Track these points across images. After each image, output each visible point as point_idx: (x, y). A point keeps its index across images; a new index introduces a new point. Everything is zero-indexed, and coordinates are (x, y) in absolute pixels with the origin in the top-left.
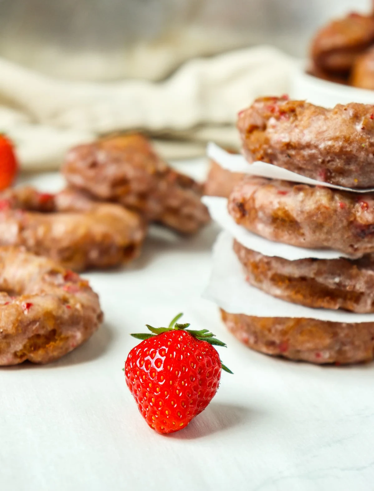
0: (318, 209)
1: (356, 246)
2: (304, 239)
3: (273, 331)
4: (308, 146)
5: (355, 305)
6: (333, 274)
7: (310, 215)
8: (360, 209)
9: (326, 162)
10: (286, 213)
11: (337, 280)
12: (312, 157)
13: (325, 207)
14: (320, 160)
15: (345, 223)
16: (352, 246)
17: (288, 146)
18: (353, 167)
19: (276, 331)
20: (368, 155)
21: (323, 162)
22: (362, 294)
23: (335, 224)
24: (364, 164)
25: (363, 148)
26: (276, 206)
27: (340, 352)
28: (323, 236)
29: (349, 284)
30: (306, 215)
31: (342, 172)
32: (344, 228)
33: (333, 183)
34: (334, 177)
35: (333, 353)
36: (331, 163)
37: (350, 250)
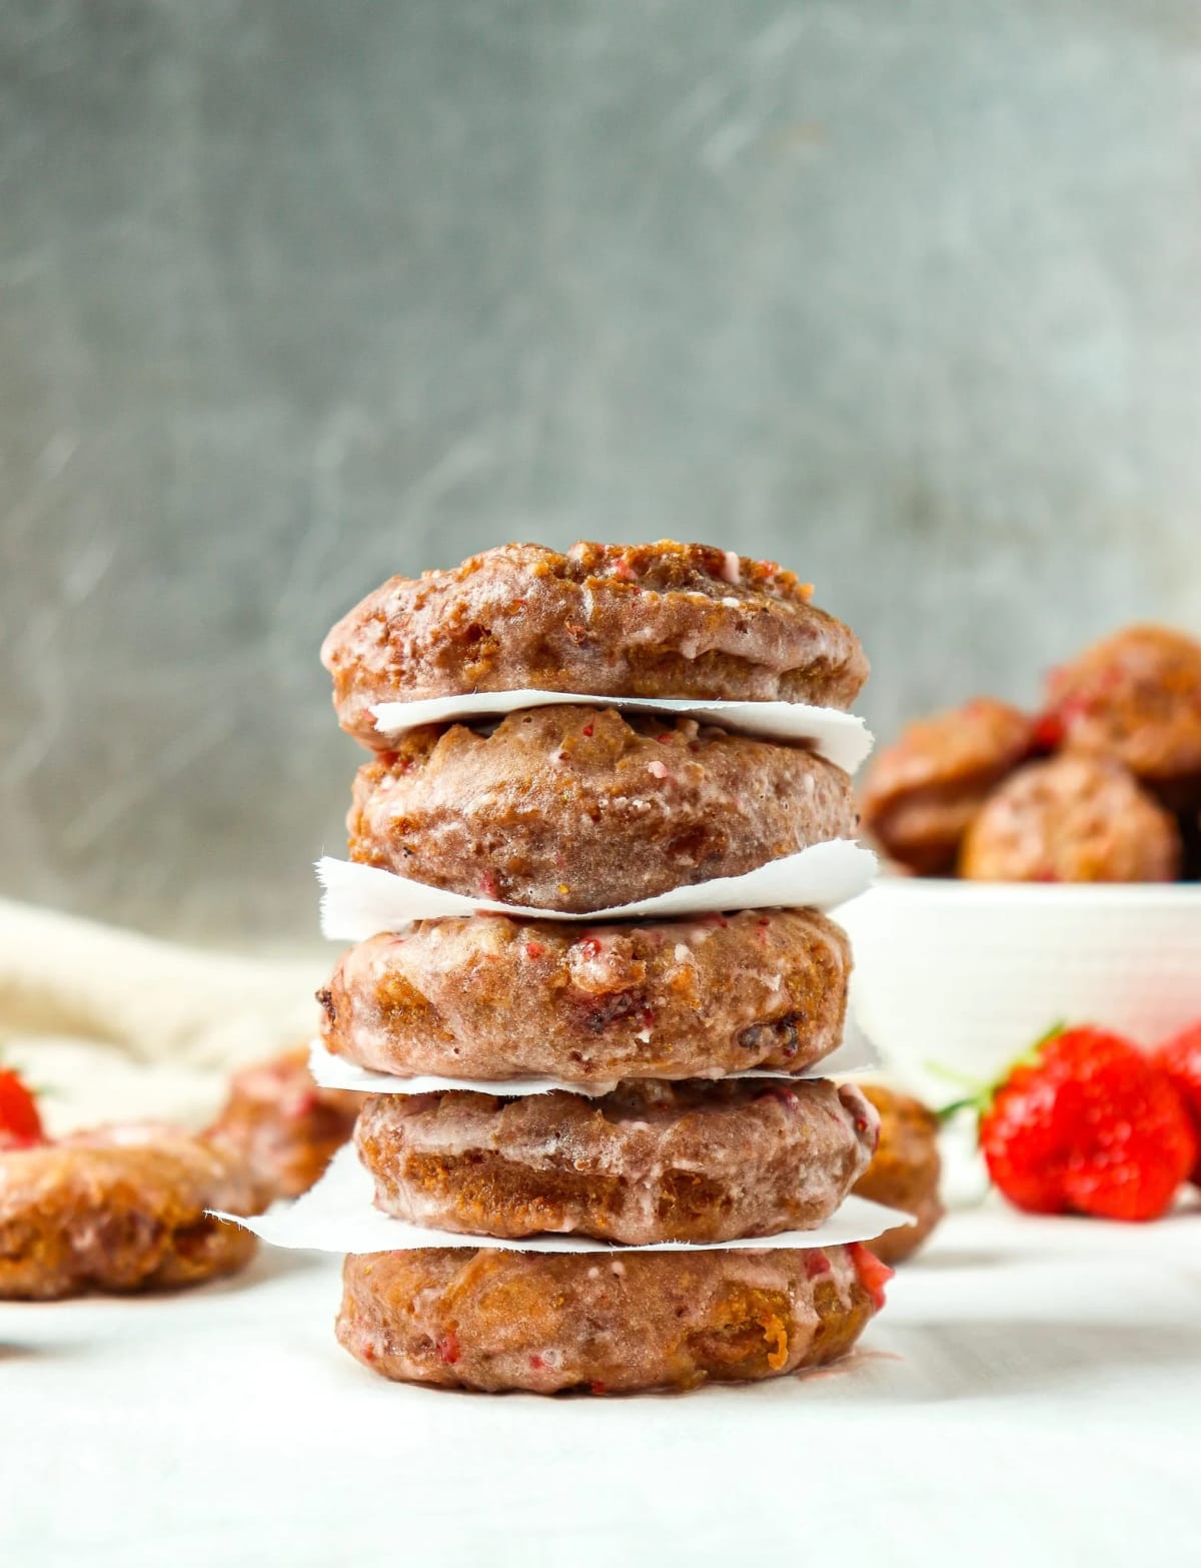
0: (473, 963)
1: (585, 1058)
2: (457, 1051)
3: (417, 1309)
4: (442, 815)
5: (613, 1218)
6: (540, 1134)
7: (455, 983)
8: (579, 958)
9: (487, 850)
10: (406, 988)
11: (552, 1147)
12: (454, 841)
13: (492, 958)
14: (471, 847)
15: (543, 994)
16: (576, 1057)
17: (405, 826)
18: (551, 855)
19: (424, 1305)
20: (578, 820)
21: (479, 850)
22: (622, 1180)
23: (517, 997)
24: (576, 844)
25: (565, 802)
26: (380, 970)
27: (591, 1348)
28: (498, 1038)
29: (579, 1155)
30: (445, 982)
31: (527, 871)
32: (542, 1005)
33: (515, 903)
34: (514, 888)
35: (573, 1353)
36: (496, 852)
37: (573, 1069)
